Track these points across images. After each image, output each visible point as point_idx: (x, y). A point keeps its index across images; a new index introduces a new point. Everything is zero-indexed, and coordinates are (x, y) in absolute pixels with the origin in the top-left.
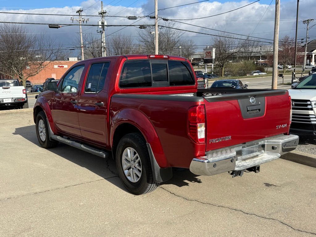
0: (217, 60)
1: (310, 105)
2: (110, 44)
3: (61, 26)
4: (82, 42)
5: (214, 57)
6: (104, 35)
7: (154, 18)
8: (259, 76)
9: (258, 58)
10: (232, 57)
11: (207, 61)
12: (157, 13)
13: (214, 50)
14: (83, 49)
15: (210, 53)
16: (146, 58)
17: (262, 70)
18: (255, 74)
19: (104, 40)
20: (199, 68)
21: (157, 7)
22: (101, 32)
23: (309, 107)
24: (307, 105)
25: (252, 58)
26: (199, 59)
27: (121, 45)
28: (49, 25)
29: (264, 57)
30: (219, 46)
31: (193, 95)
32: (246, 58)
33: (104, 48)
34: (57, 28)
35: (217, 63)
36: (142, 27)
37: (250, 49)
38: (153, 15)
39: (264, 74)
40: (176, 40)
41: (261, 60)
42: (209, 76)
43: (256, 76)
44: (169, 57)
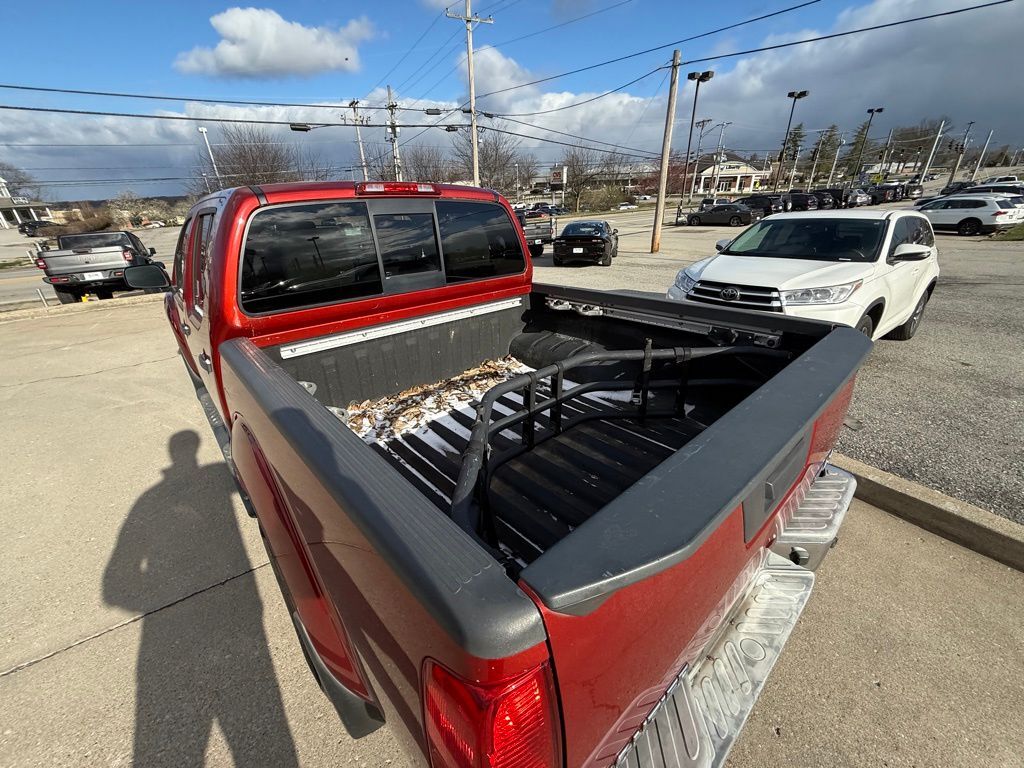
0: (570, 186)
1: (777, 299)
2: (408, 161)
3: (311, 126)
4: (363, 158)
5: (565, 182)
6: (396, 144)
7: (470, 111)
8: (629, 211)
9: (625, 182)
10: (591, 181)
11: (555, 188)
12: (473, 104)
13: (565, 169)
14: (365, 169)
15: (559, 175)
16: (352, 193)
17: (632, 202)
18: (622, 208)
19: (397, 153)
20: (543, 198)
21: (473, 91)
22: (392, 141)
23: (776, 304)
24: (770, 300)
25: (617, 182)
26: (544, 183)
27: (425, 162)
28: (292, 125)
29: (634, 182)
30: (573, 163)
31: (520, 301)
32: (608, 182)
33: (399, 167)
34: (306, 130)
35: (569, 190)
36: (450, 128)
37: (616, 168)
38: (467, 108)
39: (634, 207)
40: (510, 153)
41: (630, 186)
42: (557, 210)
43: (624, 211)
44: (438, 190)
